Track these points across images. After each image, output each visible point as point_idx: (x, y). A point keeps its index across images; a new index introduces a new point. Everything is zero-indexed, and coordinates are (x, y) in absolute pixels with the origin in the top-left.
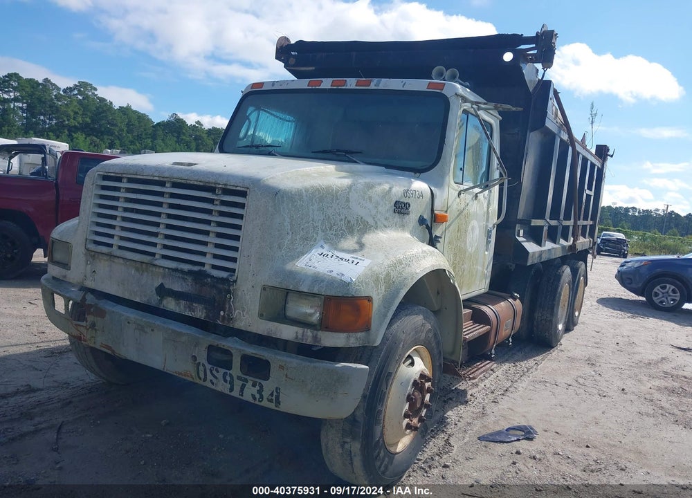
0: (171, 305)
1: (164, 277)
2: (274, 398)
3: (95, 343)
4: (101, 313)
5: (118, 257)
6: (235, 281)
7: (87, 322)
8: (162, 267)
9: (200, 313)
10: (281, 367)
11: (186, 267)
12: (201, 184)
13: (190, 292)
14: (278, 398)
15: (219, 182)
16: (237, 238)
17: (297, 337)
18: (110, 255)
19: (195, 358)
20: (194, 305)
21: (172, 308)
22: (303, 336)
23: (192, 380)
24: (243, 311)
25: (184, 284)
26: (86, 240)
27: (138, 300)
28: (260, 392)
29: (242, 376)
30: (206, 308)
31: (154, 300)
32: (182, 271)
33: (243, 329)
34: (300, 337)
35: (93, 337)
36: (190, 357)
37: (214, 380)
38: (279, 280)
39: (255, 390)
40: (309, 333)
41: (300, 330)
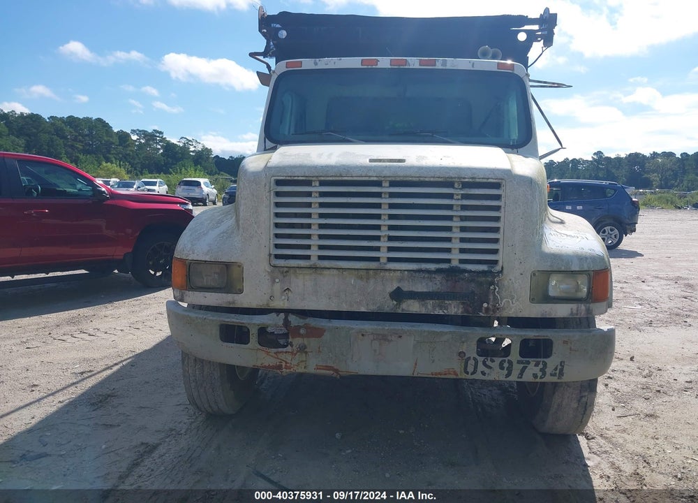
0: (414, 307)
1: (400, 280)
2: (558, 372)
3: (305, 367)
4: (317, 333)
5: (329, 268)
6: (501, 271)
7: (292, 346)
8: (398, 270)
9: (454, 309)
10: (565, 342)
11: (432, 267)
12: (440, 180)
13: (439, 291)
14: (561, 370)
15: (463, 176)
16: (496, 230)
17: (572, 313)
18: (314, 268)
19: (461, 354)
20: (447, 302)
21: (415, 310)
22: (577, 311)
23: (455, 377)
24: (512, 299)
25: (431, 284)
26: (270, 255)
27: (363, 310)
28: (543, 370)
29: (523, 359)
30: (463, 303)
31: (389, 306)
32: (428, 271)
33: (514, 316)
34: (575, 312)
35: (302, 361)
36: (455, 354)
37: (487, 370)
38: (549, 264)
39: (537, 370)
40: (583, 307)
41: (574, 306)
